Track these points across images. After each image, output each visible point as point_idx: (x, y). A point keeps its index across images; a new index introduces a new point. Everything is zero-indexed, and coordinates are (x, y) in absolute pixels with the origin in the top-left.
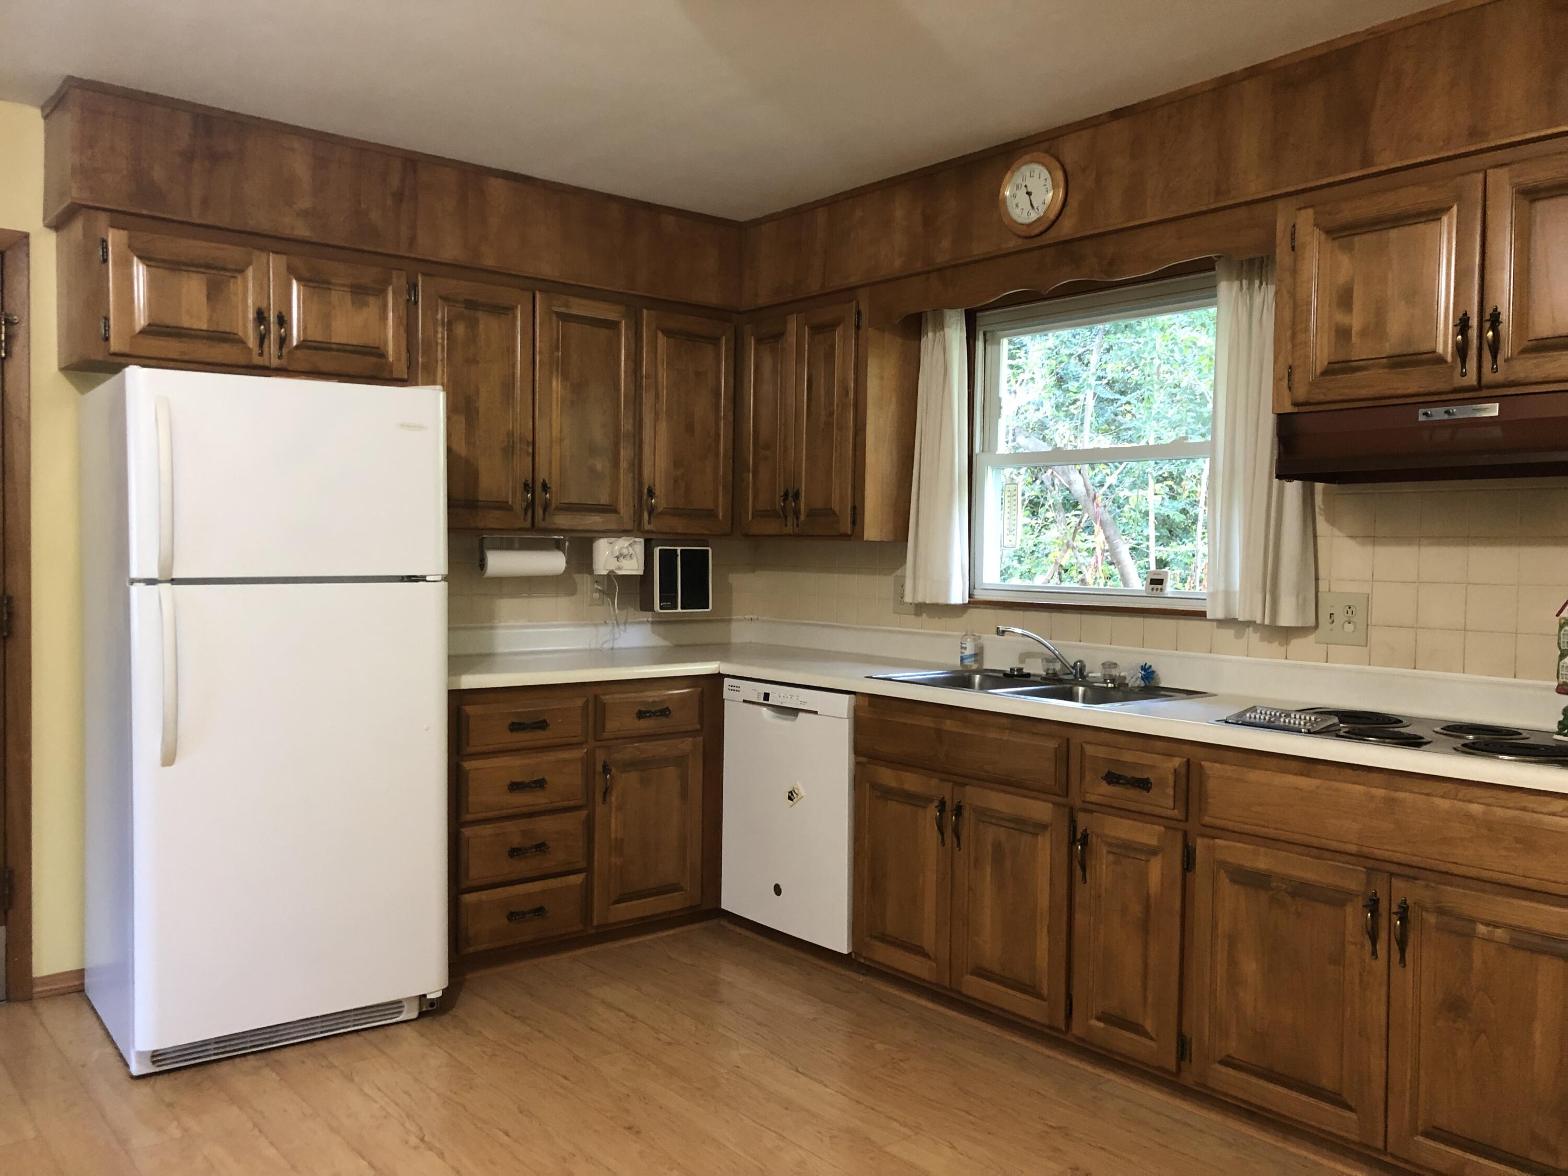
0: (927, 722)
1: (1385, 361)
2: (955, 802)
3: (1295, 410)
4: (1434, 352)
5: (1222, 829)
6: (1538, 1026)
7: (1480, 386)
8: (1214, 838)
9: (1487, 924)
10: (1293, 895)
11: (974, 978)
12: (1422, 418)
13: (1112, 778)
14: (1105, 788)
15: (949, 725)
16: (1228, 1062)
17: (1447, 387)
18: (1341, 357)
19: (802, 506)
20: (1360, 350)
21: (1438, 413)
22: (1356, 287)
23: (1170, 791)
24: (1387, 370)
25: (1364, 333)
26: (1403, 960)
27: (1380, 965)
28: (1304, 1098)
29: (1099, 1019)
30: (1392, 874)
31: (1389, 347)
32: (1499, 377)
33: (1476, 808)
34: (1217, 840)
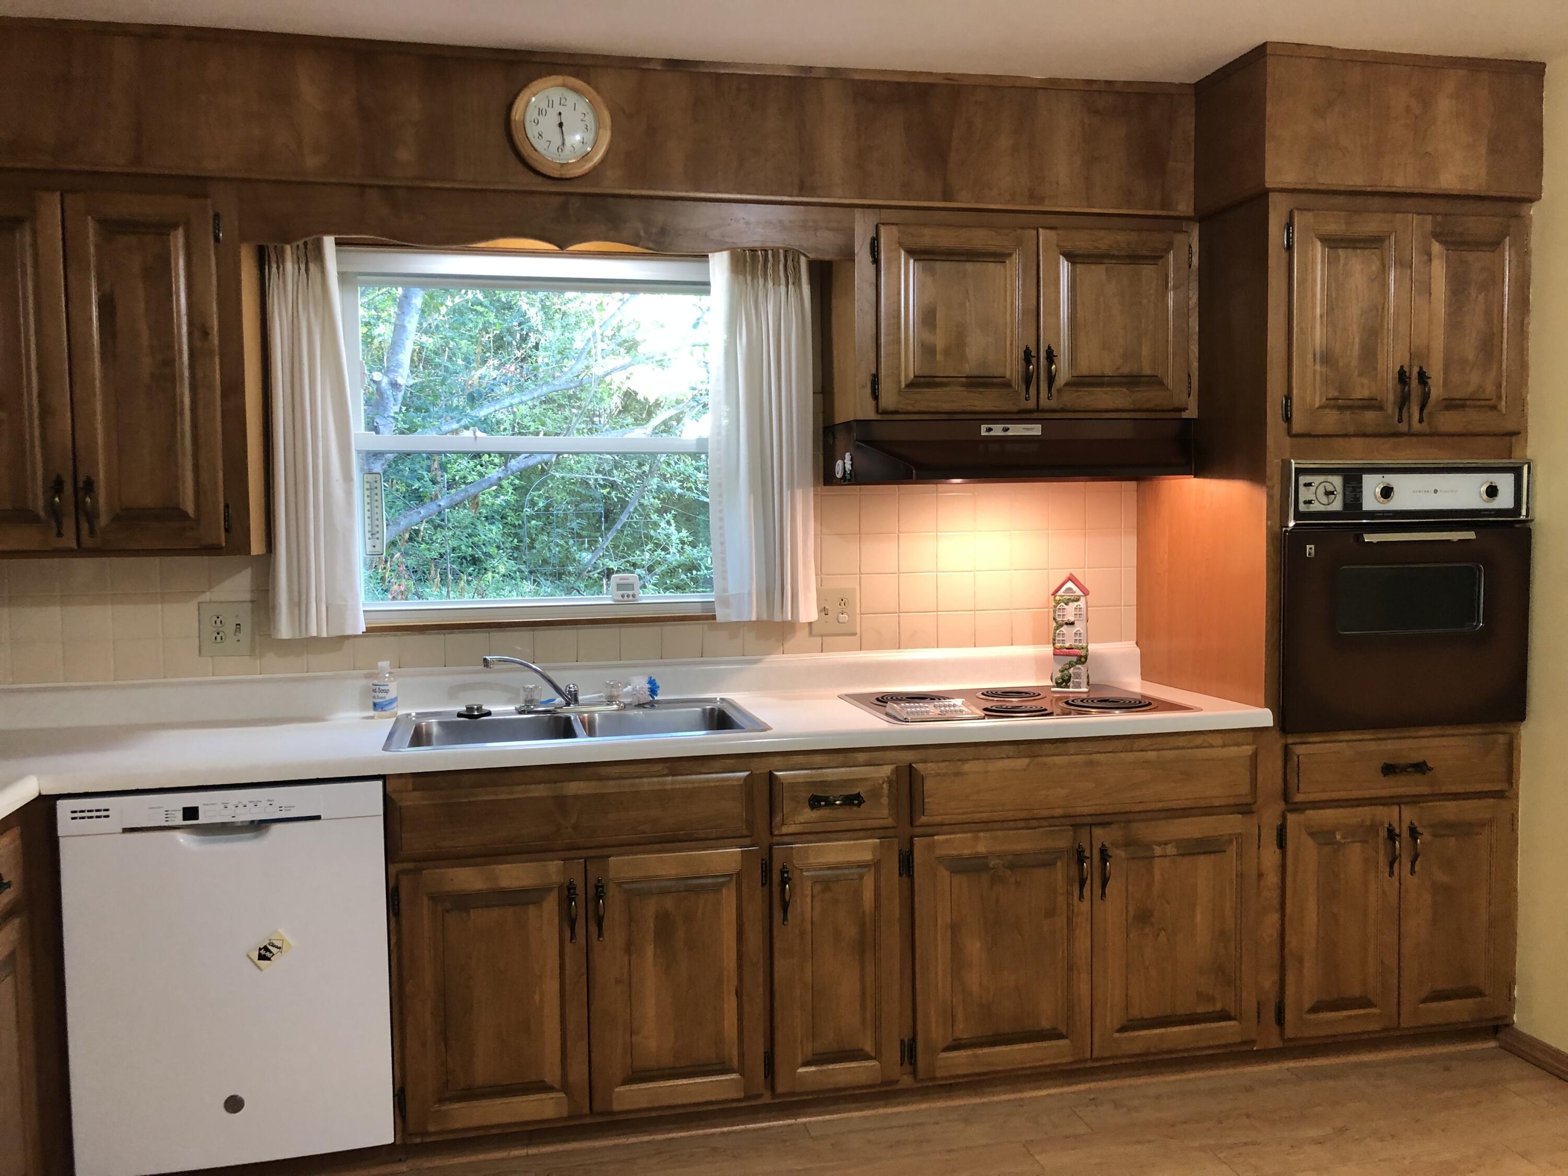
0: (539, 791)
1: (964, 380)
2: (592, 882)
3: (879, 417)
4: (1005, 377)
5: (942, 825)
6: (1199, 910)
7: (1038, 410)
8: (933, 835)
9: (1159, 844)
10: (1011, 867)
11: (627, 1087)
12: (983, 433)
13: (815, 802)
14: (808, 815)
15: (574, 788)
16: (957, 1045)
17: (1015, 408)
18: (926, 372)
19: (102, 500)
20: (943, 367)
21: (997, 430)
22: (938, 309)
23: (885, 800)
24: (963, 389)
25: (947, 352)
26: (1103, 894)
27: (1085, 906)
28: (1025, 1046)
29: (807, 1064)
30: (1091, 825)
31: (970, 368)
32: (1053, 404)
33: (1151, 755)
34: (936, 837)
